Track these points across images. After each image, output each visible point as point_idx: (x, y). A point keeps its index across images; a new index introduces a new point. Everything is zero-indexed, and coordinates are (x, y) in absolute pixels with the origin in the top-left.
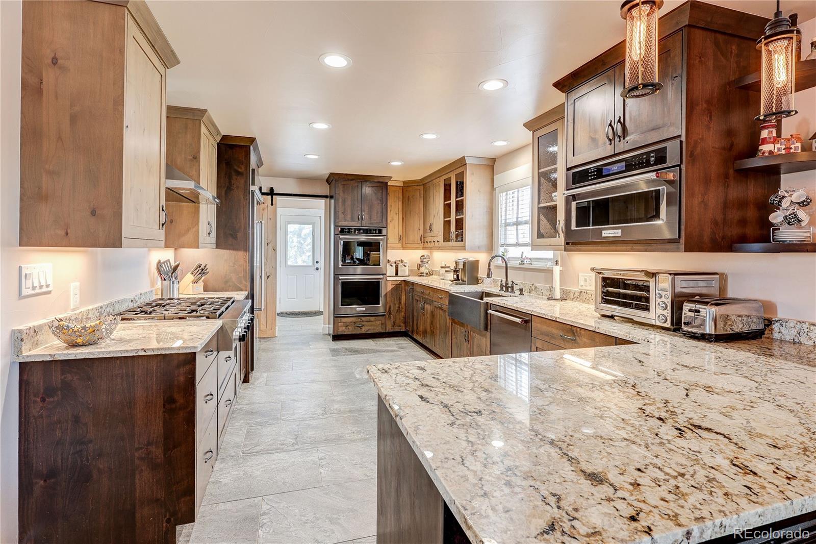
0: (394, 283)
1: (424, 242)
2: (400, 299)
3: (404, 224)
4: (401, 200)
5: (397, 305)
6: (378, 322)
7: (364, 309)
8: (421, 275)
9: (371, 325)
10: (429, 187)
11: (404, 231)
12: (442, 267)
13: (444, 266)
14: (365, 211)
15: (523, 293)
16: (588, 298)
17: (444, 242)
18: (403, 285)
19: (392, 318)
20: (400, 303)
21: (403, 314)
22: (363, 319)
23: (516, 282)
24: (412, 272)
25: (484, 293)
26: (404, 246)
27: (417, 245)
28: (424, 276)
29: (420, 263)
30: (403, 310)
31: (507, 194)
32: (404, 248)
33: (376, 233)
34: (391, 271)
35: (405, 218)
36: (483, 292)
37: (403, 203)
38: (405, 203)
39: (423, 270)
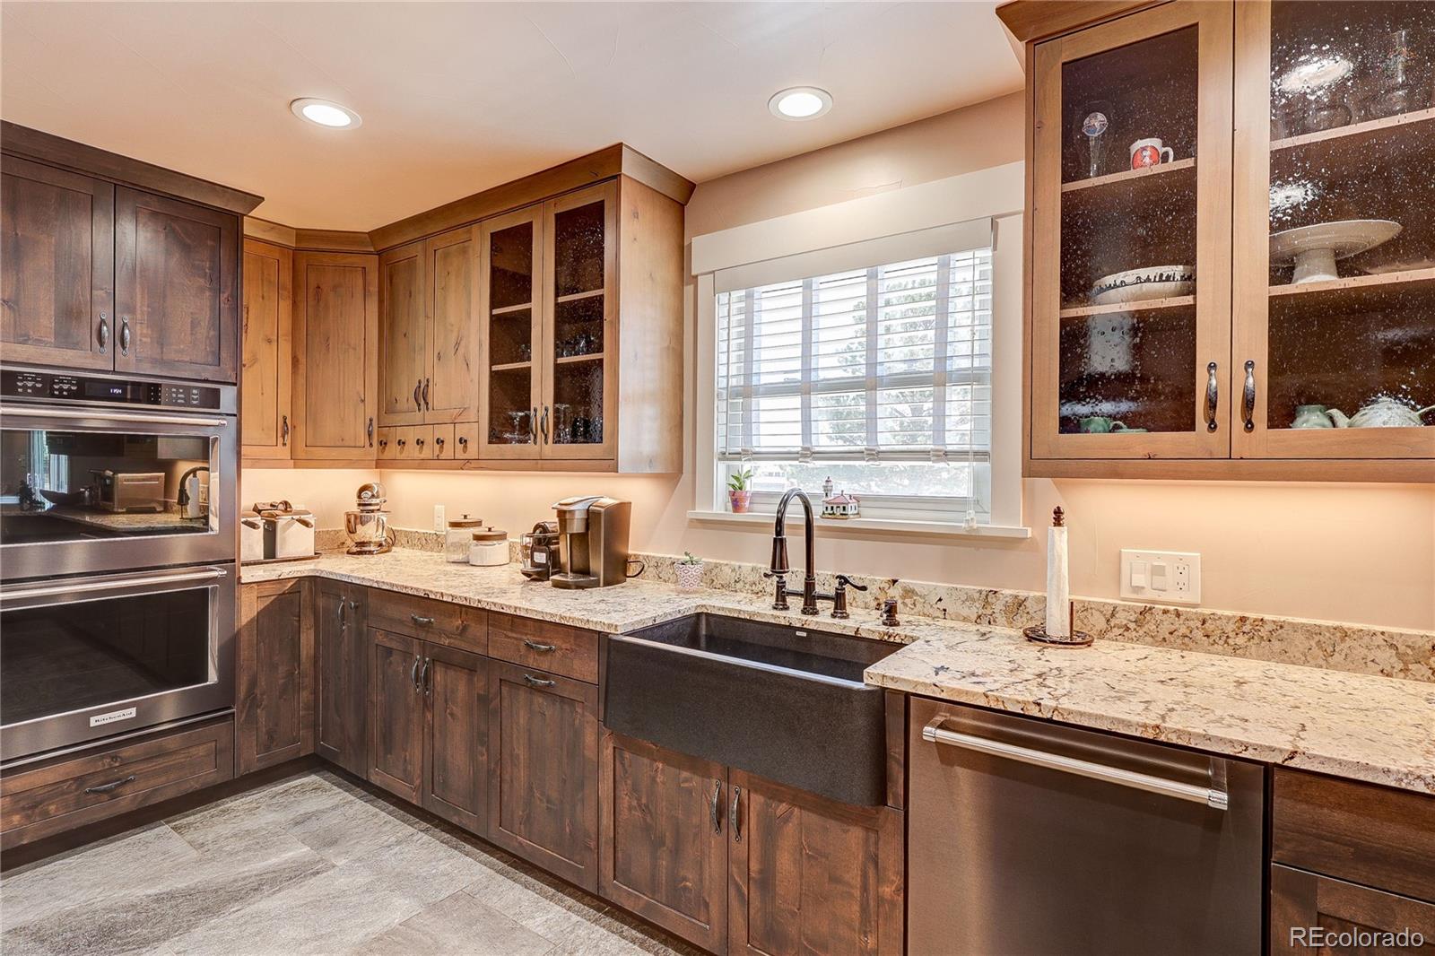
0: (269, 589)
1: (383, 444)
2: (296, 644)
3: (301, 381)
4: (287, 294)
5: (282, 670)
6: (201, 751)
7: (131, 713)
8: (362, 549)
9: (166, 770)
10: (411, 261)
11: (301, 402)
12: (455, 525)
13: (461, 519)
14: (131, 310)
15: (898, 617)
16: (1183, 630)
17: (490, 442)
18: (305, 593)
19: (262, 720)
20: (296, 657)
21: (305, 695)
22: (127, 752)
23: (856, 576)
24: (327, 544)
25: (704, 618)
26: (301, 454)
27: (354, 454)
28: (370, 552)
29: (355, 509)
30: (308, 681)
31: (749, 296)
32: (297, 461)
33: (187, 404)
34: (252, 543)
35: (302, 360)
36: (698, 615)
37: (294, 303)
38: (302, 306)
39: (369, 532)
